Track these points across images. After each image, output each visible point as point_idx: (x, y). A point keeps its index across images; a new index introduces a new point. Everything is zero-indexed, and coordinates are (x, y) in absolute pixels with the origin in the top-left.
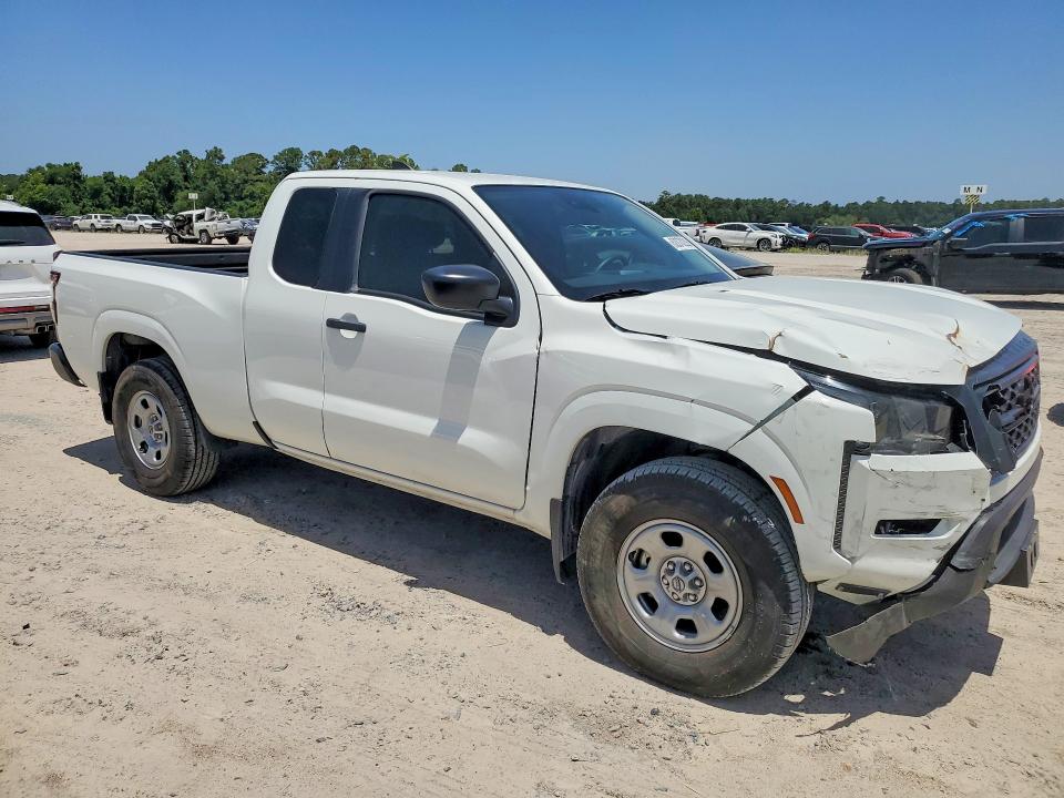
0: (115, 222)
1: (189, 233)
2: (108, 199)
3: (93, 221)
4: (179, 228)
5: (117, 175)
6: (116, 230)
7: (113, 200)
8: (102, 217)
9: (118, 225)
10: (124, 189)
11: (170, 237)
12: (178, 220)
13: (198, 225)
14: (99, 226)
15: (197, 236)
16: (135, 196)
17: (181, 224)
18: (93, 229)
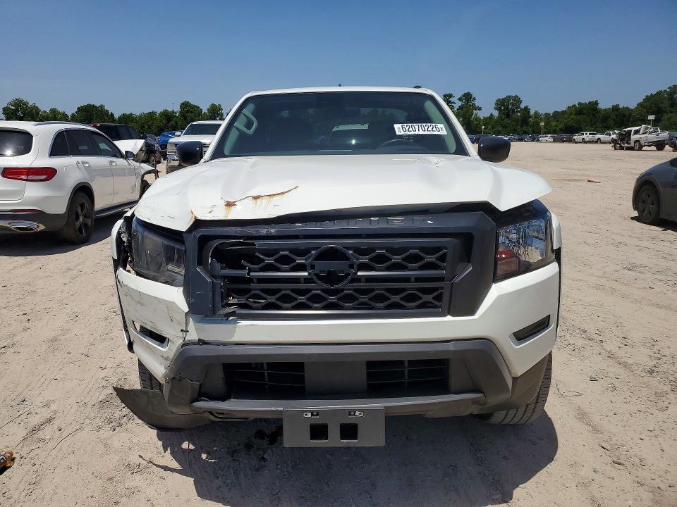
0: (598, 136)
1: (628, 143)
2: (612, 122)
3: (585, 136)
4: (622, 140)
5: (621, 106)
6: (596, 142)
7: (616, 123)
8: (590, 134)
9: (599, 139)
10: (624, 115)
11: (614, 146)
12: (622, 134)
13: (634, 138)
14: (587, 139)
15: (632, 145)
16: (631, 120)
17: (624, 137)
18: (584, 141)
